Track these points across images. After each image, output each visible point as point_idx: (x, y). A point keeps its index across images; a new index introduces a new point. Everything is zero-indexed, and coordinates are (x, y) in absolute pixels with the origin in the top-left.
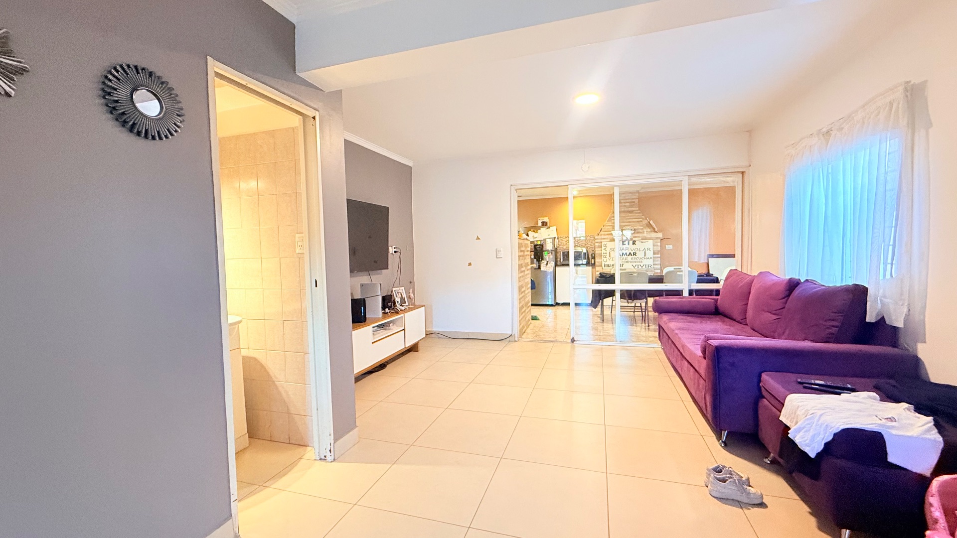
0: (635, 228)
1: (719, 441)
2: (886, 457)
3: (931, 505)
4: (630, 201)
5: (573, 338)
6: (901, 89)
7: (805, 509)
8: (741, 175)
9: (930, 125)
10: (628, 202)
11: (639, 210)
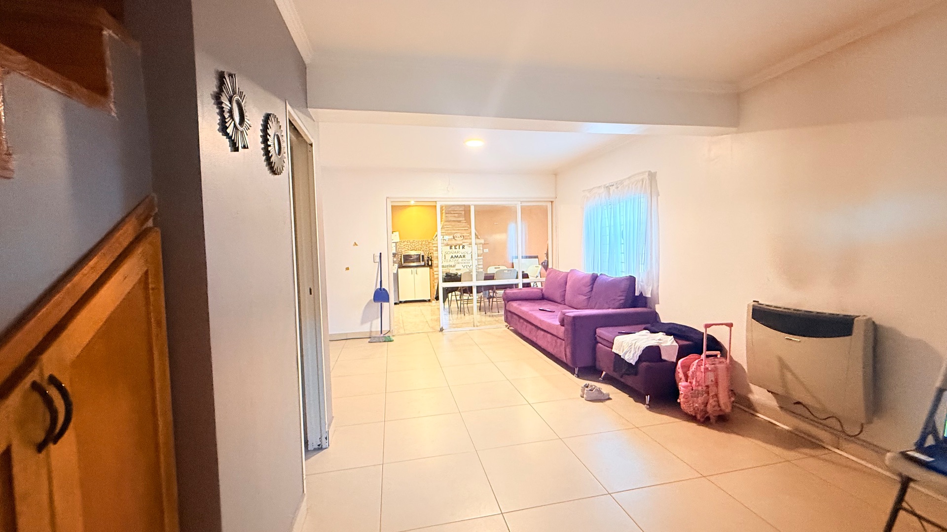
0: (463, 235)
1: (574, 375)
2: (661, 357)
3: (679, 373)
4: (458, 212)
5: (442, 328)
6: (647, 173)
7: (626, 396)
8: (551, 203)
9: (658, 195)
10: (457, 213)
11: (465, 220)
